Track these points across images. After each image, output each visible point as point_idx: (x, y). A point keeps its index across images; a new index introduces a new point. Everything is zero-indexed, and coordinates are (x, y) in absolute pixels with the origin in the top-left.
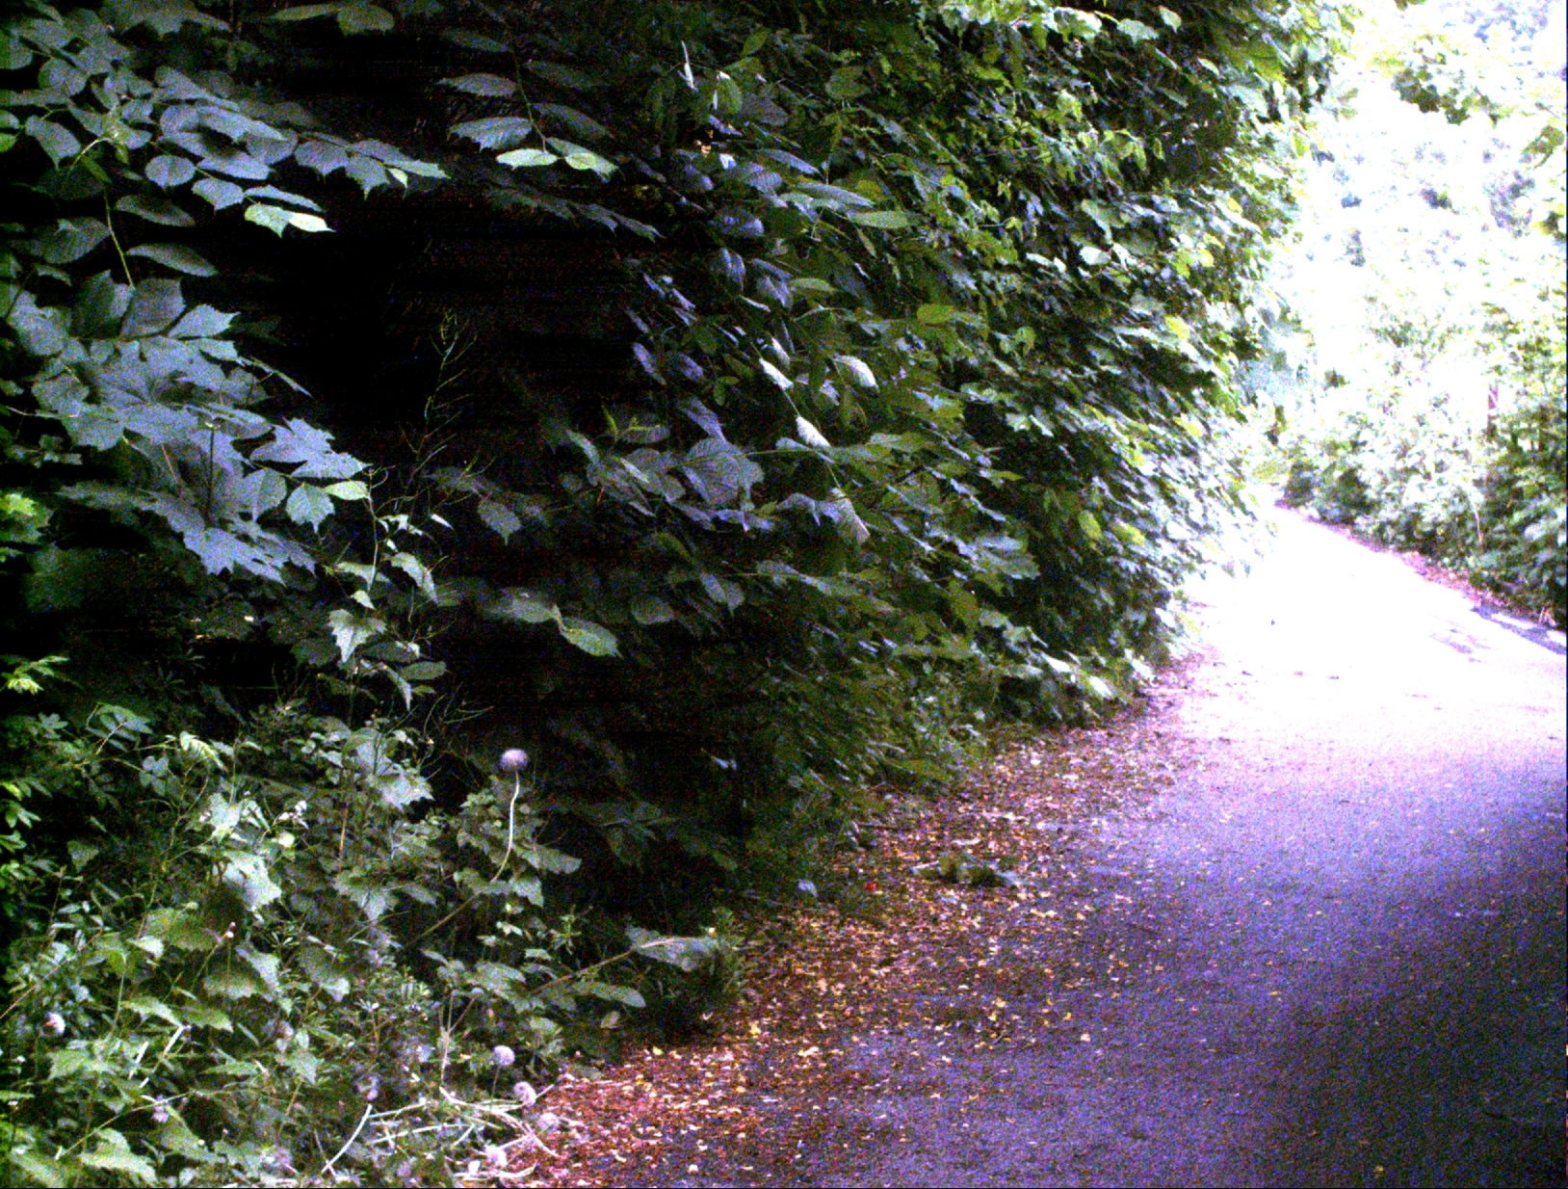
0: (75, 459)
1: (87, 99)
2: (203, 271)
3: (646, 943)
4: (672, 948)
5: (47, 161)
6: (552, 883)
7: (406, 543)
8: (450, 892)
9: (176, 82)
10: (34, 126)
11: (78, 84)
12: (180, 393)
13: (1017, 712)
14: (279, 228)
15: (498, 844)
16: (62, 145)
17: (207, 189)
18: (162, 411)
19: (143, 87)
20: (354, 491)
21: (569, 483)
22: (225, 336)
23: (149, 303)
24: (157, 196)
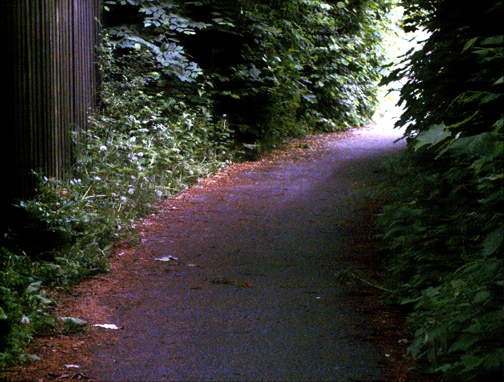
0: (163, 67)
1: (160, 18)
2: (178, 41)
3: (246, 145)
4: (249, 146)
5: (156, 27)
6: (231, 134)
7: (208, 80)
8: (216, 135)
9: (172, 15)
10: (154, 22)
11: (159, 16)
12: (176, 59)
14: (189, 34)
15: (223, 128)
16: (158, 25)
17: (178, 30)
18: (174, 61)
19: (168, 16)
20: (201, 73)
21: (232, 75)
22: (182, 50)
23: (171, 46)
24: (171, 31)
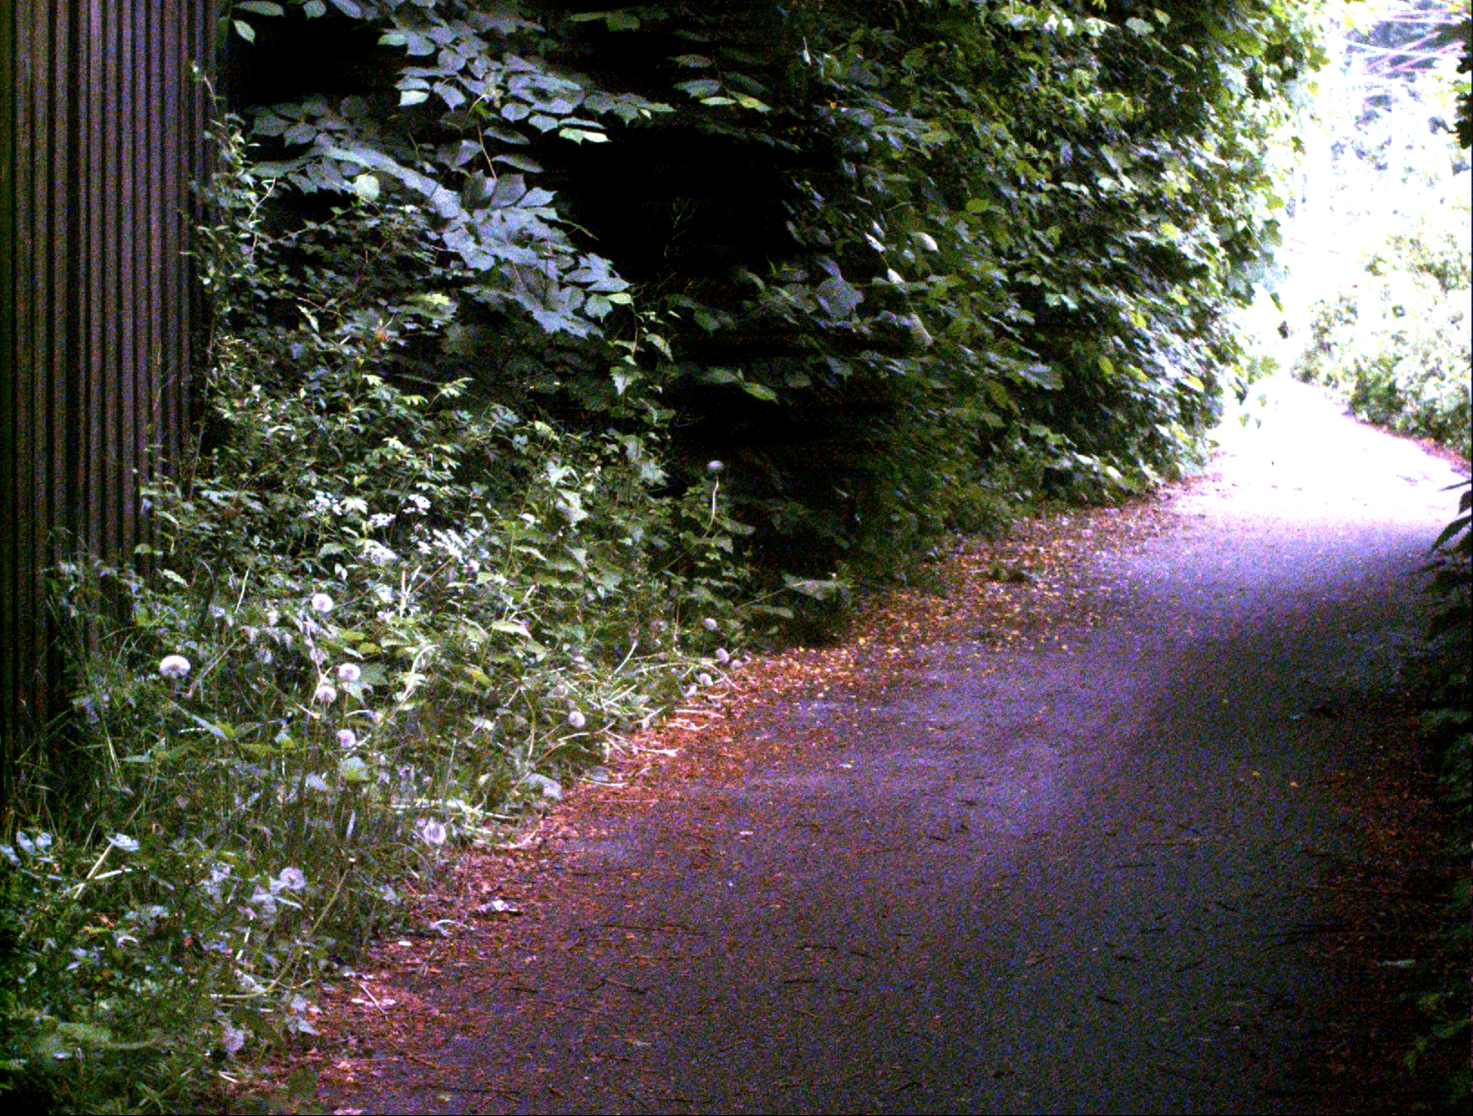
0: (470, 274)
1: (465, 72)
2: (536, 169)
3: (794, 583)
4: (811, 586)
5: (446, 108)
6: (738, 540)
7: (654, 328)
8: (677, 544)
9: (515, 62)
10: (438, 88)
11: (461, 65)
12: (524, 240)
13: (1057, 496)
14: (579, 140)
15: (706, 517)
16: (454, 98)
17: (537, 121)
18: (517, 249)
19: (497, 65)
20: (624, 299)
21: (748, 304)
22: (548, 206)
23: (505, 188)
24: (505, 125)
